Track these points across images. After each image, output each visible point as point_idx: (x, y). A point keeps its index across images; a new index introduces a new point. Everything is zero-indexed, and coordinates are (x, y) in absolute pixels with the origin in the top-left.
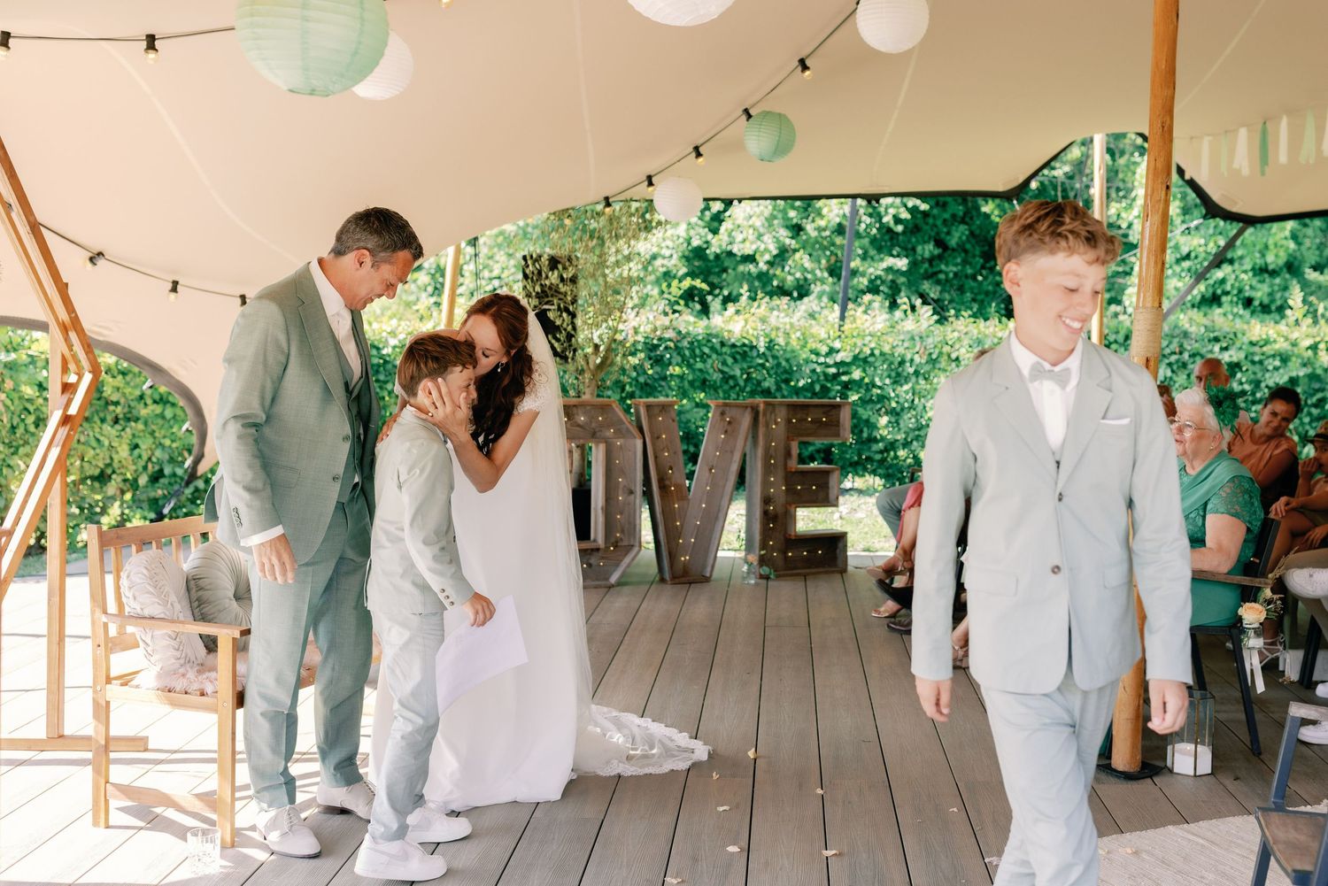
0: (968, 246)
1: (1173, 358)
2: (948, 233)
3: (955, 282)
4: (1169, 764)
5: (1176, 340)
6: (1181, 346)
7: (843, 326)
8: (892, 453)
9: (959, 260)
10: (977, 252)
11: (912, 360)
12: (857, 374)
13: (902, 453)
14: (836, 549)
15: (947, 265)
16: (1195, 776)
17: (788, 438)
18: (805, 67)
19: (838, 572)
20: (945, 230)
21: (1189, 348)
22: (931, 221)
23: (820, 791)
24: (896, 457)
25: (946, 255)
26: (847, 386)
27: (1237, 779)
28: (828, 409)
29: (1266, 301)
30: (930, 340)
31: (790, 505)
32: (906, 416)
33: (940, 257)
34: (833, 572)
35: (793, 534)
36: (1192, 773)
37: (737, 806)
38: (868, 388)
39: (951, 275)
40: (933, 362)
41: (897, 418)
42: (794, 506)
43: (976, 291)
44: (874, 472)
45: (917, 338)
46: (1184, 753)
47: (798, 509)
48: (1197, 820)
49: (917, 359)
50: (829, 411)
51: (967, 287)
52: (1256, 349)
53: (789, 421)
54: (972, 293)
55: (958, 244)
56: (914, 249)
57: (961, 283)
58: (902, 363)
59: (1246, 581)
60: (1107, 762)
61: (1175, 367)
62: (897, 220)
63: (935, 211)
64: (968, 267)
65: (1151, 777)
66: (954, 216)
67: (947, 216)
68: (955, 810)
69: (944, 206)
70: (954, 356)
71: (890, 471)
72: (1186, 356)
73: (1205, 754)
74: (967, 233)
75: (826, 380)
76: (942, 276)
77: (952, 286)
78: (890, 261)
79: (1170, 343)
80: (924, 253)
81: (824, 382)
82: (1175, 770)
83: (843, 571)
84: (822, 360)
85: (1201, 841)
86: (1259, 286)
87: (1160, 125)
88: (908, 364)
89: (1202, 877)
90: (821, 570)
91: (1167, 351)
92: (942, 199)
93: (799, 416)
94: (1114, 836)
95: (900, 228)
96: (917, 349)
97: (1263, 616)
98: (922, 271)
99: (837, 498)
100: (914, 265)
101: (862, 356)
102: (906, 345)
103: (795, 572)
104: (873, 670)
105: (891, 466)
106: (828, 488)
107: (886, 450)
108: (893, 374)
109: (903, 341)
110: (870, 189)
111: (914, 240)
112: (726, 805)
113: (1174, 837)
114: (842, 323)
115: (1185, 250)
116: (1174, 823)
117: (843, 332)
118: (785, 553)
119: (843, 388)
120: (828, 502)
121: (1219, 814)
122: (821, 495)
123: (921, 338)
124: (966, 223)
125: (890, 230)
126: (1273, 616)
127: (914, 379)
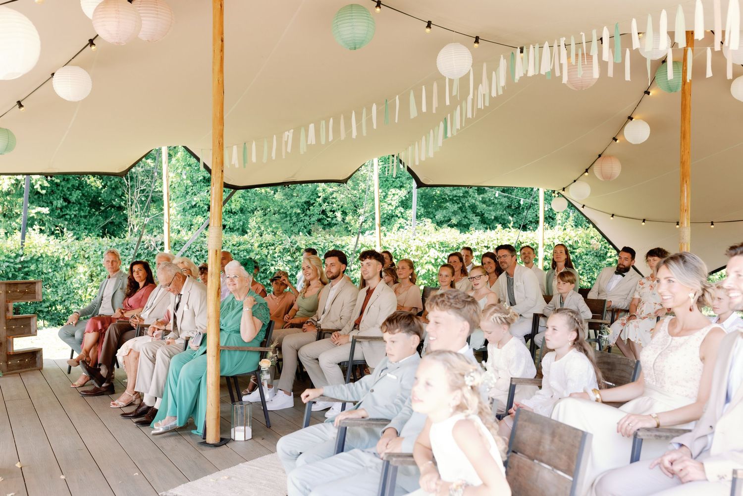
0: (81, 201)
1: (198, 253)
2: (71, 195)
3: (75, 219)
4: (232, 437)
5: (198, 245)
6: (201, 247)
7: (24, 242)
8: (54, 308)
9: (77, 208)
10: (86, 204)
11: (64, 259)
12: (33, 267)
13: (59, 307)
14: (35, 358)
15: (70, 210)
16: (245, 440)
17: (7, 301)
18: (21, 106)
19: (38, 369)
20: (69, 193)
21: (205, 248)
22: (61, 188)
23: (63, 477)
24: (56, 309)
25: (70, 206)
26: (27, 274)
27: (263, 439)
28: (29, 285)
29: (232, 227)
30: (73, 248)
31: (9, 337)
32: (61, 287)
33: (66, 207)
34: (35, 370)
35: (12, 352)
36: (244, 440)
37: (19, 492)
38: (39, 274)
39: (73, 216)
40: (75, 259)
41: (56, 289)
42: (11, 337)
43: (86, 224)
44: (44, 318)
45: (66, 248)
46: (239, 431)
47: (14, 339)
48: (251, 459)
49: (66, 258)
50: (29, 286)
51: (82, 222)
52: (235, 247)
53: (7, 292)
54: (84, 225)
55: (76, 200)
56: (52, 203)
57: (78, 220)
58: (58, 261)
59: (262, 349)
60: (204, 440)
61: (199, 257)
62: (42, 188)
63: (63, 183)
64: (82, 212)
65: (225, 444)
66: (73, 186)
67: (69, 186)
68: (137, 474)
69: (68, 180)
70: (86, 256)
71: (53, 317)
72: (203, 251)
73: (249, 430)
74: (81, 194)
75: (15, 271)
76: (68, 217)
77: (73, 221)
78: (39, 209)
79: (196, 246)
80: (57, 204)
81: (14, 273)
82: (236, 439)
83: (40, 369)
84: (12, 261)
85: (256, 468)
86: (228, 219)
87: (218, 142)
88: (62, 261)
89: (261, 483)
90: (27, 369)
91: (195, 250)
92: (66, 177)
93: (12, 289)
94: (217, 473)
95: (44, 192)
96: (66, 253)
97: (270, 364)
98: (56, 214)
99: (36, 331)
100: (52, 211)
101: (36, 258)
102: (60, 251)
103: (13, 372)
104: (73, 416)
105: (54, 314)
106: (30, 326)
107: (51, 306)
108: (53, 267)
109: (58, 249)
110: (48, 170)
111: (51, 198)
112: (12, 493)
113: (243, 468)
114: (23, 241)
115: (194, 203)
116: (242, 462)
117: (24, 245)
118: (7, 362)
119: (25, 275)
120: (31, 333)
121: (261, 455)
122: (27, 330)
123: (68, 247)
124: (80, 190)
125: (38, 193)
126: (274, 364)
127: (65, 268)
